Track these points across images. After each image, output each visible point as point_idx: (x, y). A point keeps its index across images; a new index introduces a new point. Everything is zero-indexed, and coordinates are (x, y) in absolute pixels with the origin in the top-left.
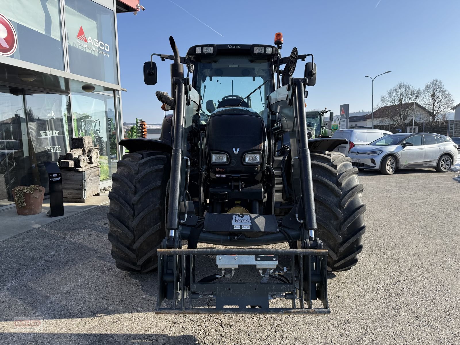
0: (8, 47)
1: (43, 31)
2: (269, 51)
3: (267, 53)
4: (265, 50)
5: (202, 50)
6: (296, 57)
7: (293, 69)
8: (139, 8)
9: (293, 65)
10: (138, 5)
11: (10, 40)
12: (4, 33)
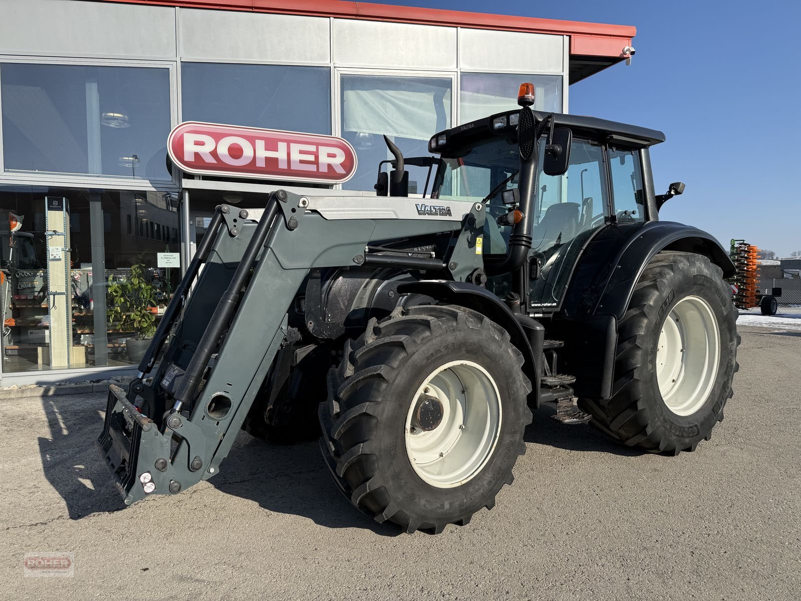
0: (344, 172)
2: (514, 120)
3: (511, 124)
4: (508, 120)
5: (437, 142)
6: (530, 124)
7: (529, 147)
8: (628, 53)
9: (528, 141)
10: (627, 48)
11: (348, 165)
12: (340, 158)
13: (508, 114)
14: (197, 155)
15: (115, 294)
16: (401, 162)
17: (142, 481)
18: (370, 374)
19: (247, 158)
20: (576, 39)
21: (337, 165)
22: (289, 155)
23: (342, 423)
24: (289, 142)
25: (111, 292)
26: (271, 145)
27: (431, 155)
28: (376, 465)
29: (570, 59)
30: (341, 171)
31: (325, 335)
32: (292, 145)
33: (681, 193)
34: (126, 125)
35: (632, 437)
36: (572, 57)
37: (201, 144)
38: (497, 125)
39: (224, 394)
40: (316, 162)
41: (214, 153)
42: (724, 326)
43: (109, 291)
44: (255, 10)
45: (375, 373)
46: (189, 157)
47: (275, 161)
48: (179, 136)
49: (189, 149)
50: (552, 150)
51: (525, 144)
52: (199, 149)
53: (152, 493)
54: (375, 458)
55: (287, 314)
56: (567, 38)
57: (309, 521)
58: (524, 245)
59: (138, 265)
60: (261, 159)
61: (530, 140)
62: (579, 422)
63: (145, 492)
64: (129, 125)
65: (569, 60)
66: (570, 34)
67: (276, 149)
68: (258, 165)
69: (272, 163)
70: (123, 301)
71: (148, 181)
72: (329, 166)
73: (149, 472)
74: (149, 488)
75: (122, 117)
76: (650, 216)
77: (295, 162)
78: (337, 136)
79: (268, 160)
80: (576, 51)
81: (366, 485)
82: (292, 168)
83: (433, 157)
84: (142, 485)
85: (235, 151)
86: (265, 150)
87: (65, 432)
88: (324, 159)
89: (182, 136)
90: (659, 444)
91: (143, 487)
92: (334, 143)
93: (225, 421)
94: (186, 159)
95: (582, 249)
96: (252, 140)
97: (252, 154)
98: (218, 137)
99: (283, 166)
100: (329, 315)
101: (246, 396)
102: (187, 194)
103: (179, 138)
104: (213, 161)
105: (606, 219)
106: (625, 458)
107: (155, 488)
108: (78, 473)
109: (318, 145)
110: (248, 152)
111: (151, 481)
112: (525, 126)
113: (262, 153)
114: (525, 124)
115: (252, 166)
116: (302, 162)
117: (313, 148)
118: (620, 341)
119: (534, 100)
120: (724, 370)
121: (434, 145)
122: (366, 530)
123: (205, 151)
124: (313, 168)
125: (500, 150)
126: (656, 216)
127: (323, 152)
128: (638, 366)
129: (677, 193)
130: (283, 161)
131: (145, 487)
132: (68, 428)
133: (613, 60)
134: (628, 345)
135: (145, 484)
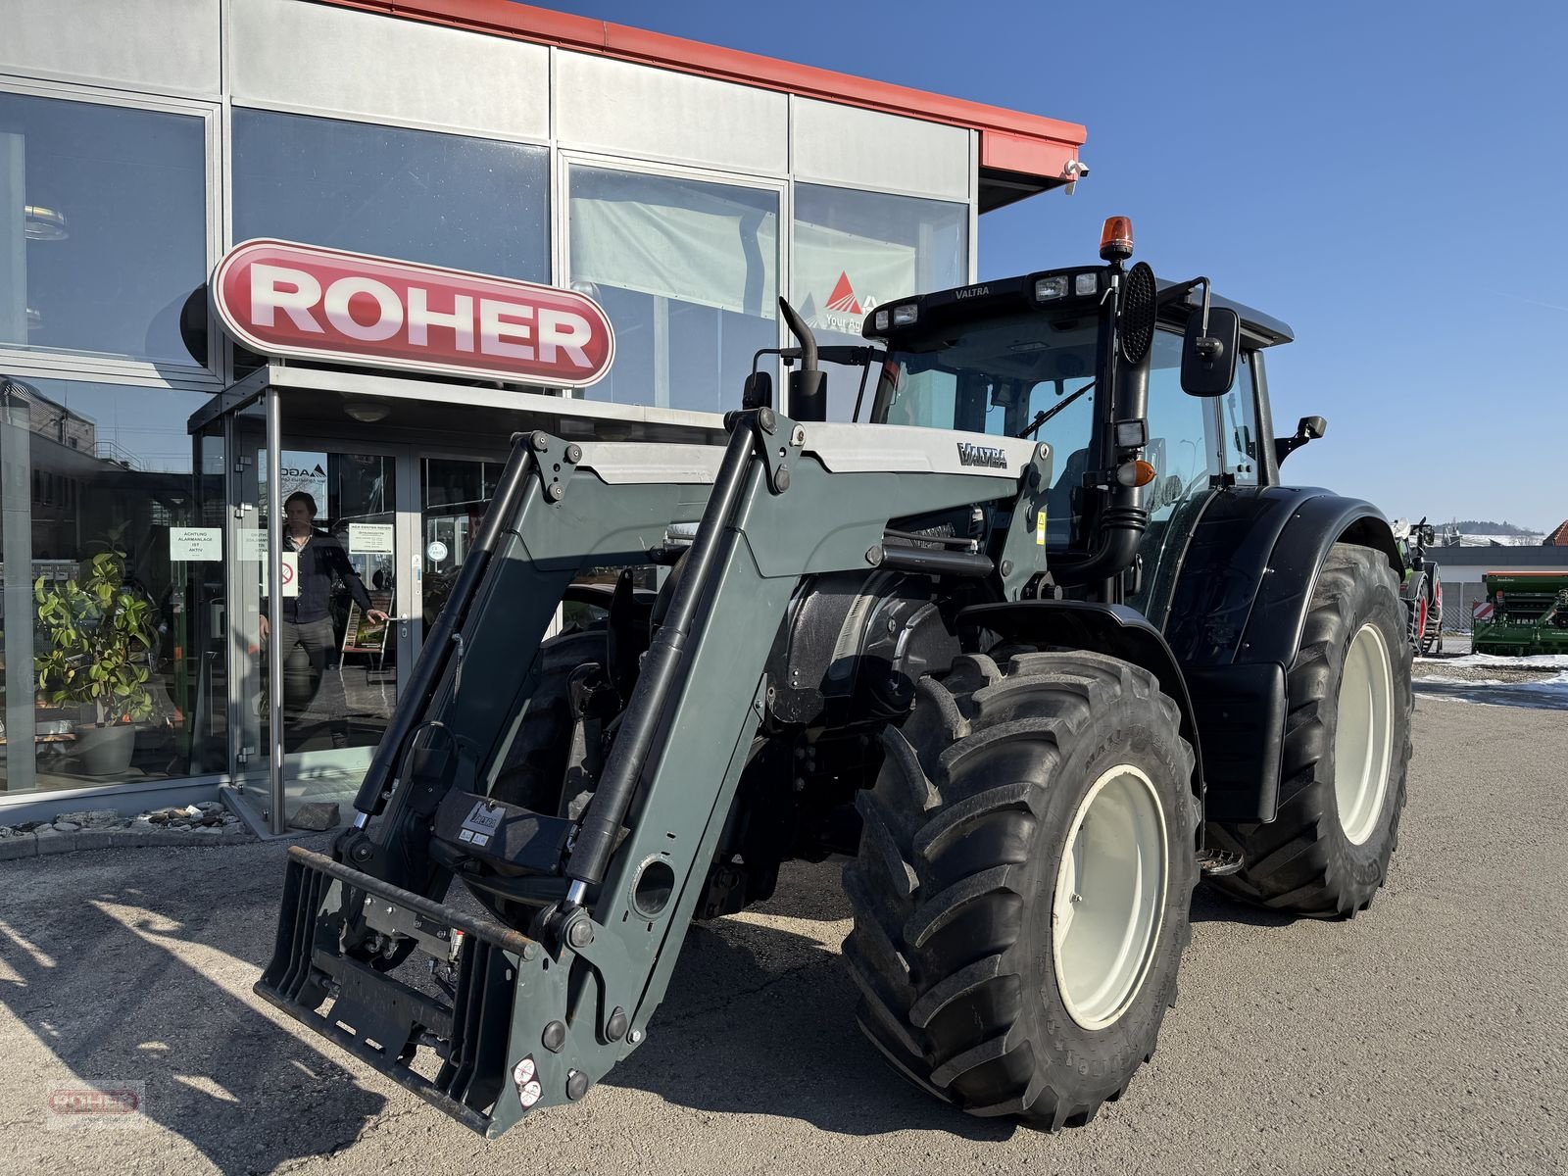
0: (589, 365)
1: (737, 305)
2: (1086, 285)
3: (1078, 293)
4: (1072, 285)
5: (891, 318)
6: (1147, 296)
7: (1143, 339)
8: (1073, 171)
9: (1141, 328)
10: (1072, 163)
11: (596, 350)
12: (581, 336)
13: (1072, 274)
14: (279, 312)
15: (53, 621)
16: (814, 353)
17: (518, 1081)
18: (1001, 803)
19: (390, 324)
20: (992, 140)
21: (574, 350)
22: (477, 322)
23: (939, 911)
24: (477, 296)
25: (46, 618)
26: (441, 301)
27: (867, 343)
28: (1018, 997)
29: (981, 174)
30: (583, 361)
31: (792, 715)
32: (485, 303)
33: (1320, 437)
34: (60, 235)
35: (1290, 891)
36: (985, 172)
37: (291, 289)
38: (1045, 292)
39: (662, 858)
40: (533, 341)
41: (318, 311)
42: (1399, 678)
43: (41, 614)
44: (395, 12)
45: (1013, 802)
46: (261, 317)
47: (448, 334)
48: (239, 271)
49: (264, 297)
50: (1208, 348)
51: (1135, 333)
52: (284, 300)
53: (536, 1105)
54: (1016, 983)
55: (766, 674)
56: (975, 135)
57: (802, 1126)
58: (1135, 528)
59: (108, 556)
60: (418, 328)
61: (1146, 325)
62: (1233, 869)
63: (523, 1106)
64: (66, 236)
65: (979, 176)
66: (981, 128)
67: (450, 310)
68: (412, 341)
69: (440, 339)
70: (73, 637)
71: (151, 366)
72: (560, 350)
73: (530, 1057)
74: (530, 1095)
75: (51, 217)
76: (1269, 476)
77: (490, 338)
78: (562, 287)
79: (432, 330)
80: (993, 161)
81: (1002, 1042)
82: (485, 350)
83: (872, 347)
84: (518, 1089)
85: (364, 310)
86: (428, 310)
87: (46, 961)
88: (548, 336)
89: (247, 269)
90: (1336, 900)
91: (520, 1094)
92: (571, 304)
93: (661, 920)
94: (255, 321)
95: (1188, 536)
96: (400, 287)
97: (398, 317)
98: (326, 277)
99: (465, 345)
100: (796, 673)
101: (698, 860)
102: (276, 399)
103: (241, 273)
104: (316, 328)
105: (1213, 480)
106: (1270, 930)
107: (541, 1094)
108: (162, 1065)
109: (536, 305)
110: (390, 311)
111: (535, 1078)
112: (1137, 299)
113: (421, 316)
114: (1138, 294)
115: (398, 343)
116: (503, 339)
117: (526, 312)
118: (1291, 711)
119: (1132, 249)
120: (1398, 759)
121: (882, 322)
122: (936, 1132)
123: (300, 302)
124: (527, 353)
125: (1017, 341)
126: (1276, 478)
127: (548, 320)
128: (1317, 757)
129: (1315, 435)
130: (464, 334)
131: (523, 1094)
132: (45, 949)
133: (1045, 183)
134: (1303, 719)
135: (524, 1086)
